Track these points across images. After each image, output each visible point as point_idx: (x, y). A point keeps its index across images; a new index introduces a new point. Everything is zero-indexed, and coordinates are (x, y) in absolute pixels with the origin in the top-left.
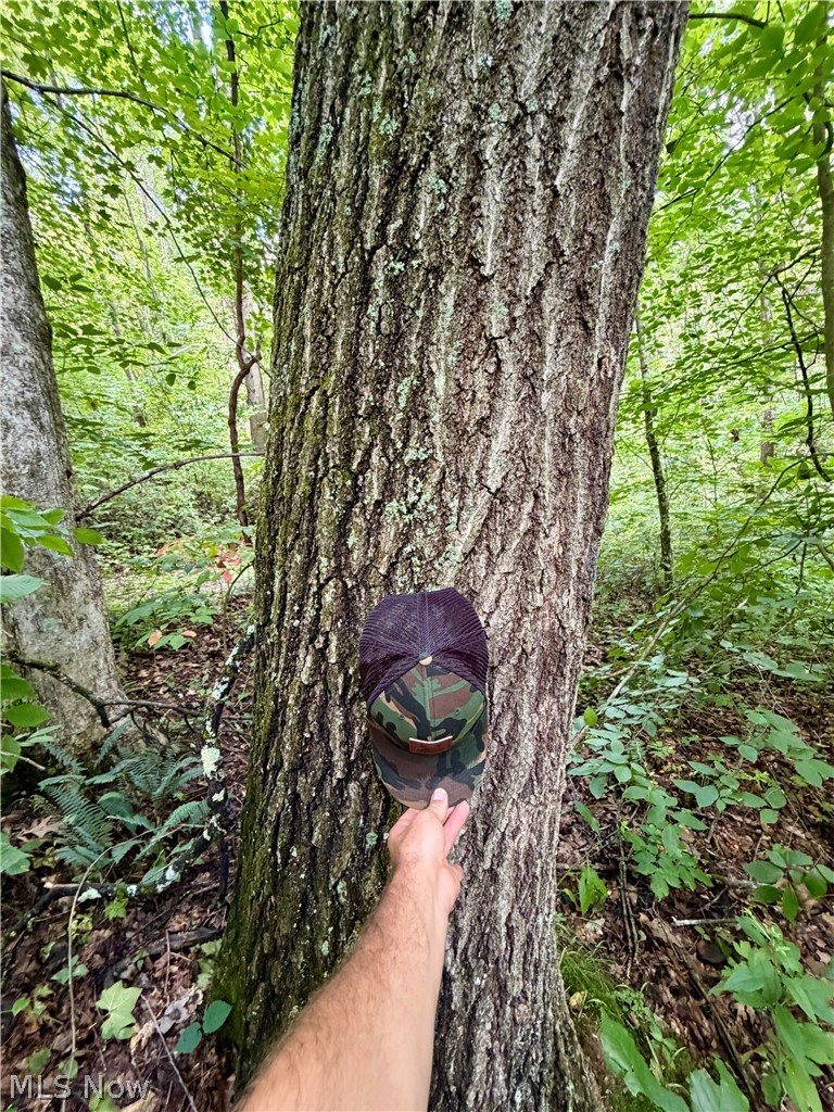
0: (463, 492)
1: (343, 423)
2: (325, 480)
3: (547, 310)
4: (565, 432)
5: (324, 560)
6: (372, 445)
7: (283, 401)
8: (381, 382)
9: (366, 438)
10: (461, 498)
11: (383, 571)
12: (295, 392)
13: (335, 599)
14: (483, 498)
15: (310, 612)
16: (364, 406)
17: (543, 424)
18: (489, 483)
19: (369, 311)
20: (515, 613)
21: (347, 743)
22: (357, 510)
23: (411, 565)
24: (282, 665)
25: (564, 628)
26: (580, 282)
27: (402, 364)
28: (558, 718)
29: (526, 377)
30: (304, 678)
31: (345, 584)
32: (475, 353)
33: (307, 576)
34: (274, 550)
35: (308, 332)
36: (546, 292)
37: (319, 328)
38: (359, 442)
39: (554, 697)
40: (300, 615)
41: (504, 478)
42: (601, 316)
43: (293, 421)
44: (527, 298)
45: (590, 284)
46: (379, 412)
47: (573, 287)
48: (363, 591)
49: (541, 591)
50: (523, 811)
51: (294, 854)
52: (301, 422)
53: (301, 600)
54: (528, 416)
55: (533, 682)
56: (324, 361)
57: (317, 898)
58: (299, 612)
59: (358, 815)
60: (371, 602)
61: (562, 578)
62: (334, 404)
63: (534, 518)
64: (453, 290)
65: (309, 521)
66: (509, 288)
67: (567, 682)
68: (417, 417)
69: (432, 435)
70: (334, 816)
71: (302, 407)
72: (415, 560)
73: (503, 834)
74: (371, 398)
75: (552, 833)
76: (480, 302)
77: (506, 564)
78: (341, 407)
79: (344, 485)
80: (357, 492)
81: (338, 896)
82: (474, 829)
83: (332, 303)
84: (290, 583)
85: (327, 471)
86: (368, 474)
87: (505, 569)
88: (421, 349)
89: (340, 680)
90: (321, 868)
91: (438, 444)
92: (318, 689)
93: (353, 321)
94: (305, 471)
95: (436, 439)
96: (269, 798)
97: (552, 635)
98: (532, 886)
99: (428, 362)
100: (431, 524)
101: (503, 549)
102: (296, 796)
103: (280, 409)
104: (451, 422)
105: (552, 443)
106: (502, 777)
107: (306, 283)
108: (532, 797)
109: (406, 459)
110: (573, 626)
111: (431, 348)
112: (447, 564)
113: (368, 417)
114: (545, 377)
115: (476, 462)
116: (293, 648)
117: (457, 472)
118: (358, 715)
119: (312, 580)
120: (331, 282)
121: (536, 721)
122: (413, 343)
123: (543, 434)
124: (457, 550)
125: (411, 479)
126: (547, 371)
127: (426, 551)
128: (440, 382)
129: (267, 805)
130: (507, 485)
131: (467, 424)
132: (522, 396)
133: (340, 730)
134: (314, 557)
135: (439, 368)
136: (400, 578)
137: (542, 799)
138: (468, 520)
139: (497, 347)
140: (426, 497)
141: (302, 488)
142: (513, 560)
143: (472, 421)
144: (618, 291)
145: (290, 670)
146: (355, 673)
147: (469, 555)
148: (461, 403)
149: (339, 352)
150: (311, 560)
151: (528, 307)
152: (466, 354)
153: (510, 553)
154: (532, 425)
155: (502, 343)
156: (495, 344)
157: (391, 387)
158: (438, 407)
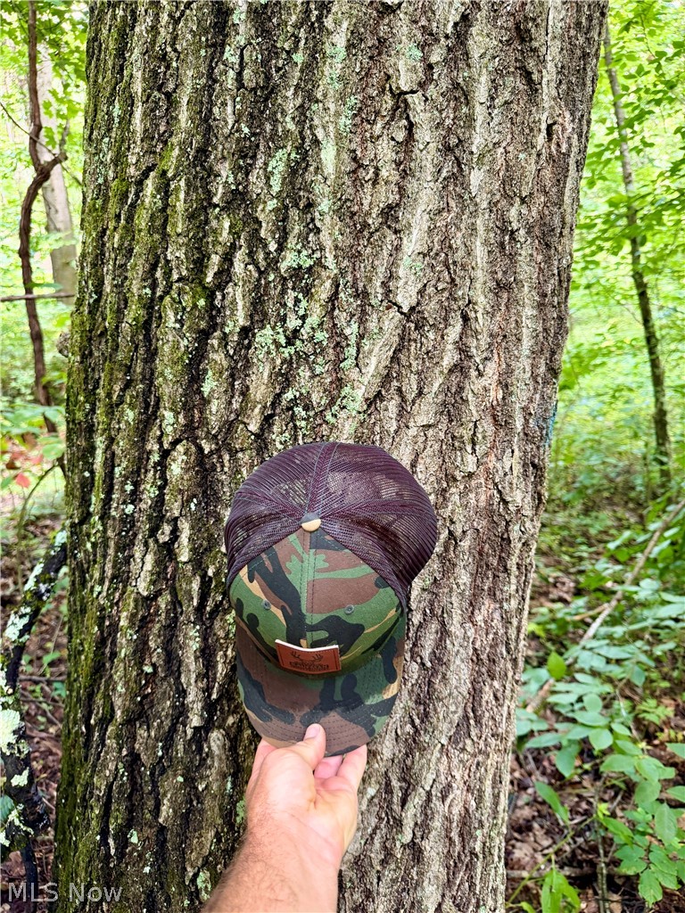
0: (364, 312)
1: (191, 217)
2: (167, 299)
3: (475, 53)
4: (504, 228)
5: (169, 415)
6: (233, 247)
7: (103, 191)
8: (245, 156)
9: (225, 236)
10: (362, 322)
11: (254, 427)
12: (121, 176)
13: (187, 470)
14: (391, 320)
15: (149, 492)
16: (221, 190)
17: (474, 214)
18: (399, 299)
19: (226, 55)
20: (439, 482)
21: (206, 675)
22: (215, 342)
23: (293, 418)
24: (109, 572)
25: (506, 503)
26: (520, 17)
27: (274, 130)
28: (501, 632)
29: (448, 149)
30: (143, 587)
31: (200, 449)
32: (377, 113)
33: (144, 440)
34: (93, 410)
35: (138, 87)
36: (474, 30)
37: (155, 81)
38: (216, 243)
39: (495, 601)
40: (135, 497)
41: (421, 292)
42: (550, 65)
43: (118, 217)
44: (447, 37)
45: (534, 20)
46: (243, 200)
47: (510, 24)
48: (227, 457)
49: (474, 450)
50: (455, 761)
51: (134, 840)
52: (130, 219)
53: (136, 476)
54: (452, 204)
55: (464, 578)
56: (162, 129)
57: (168, 900)
58: (134, 492)
59: (224, 776)
60: (239, 472)
61: (502, 433)
62: (177, 189)
63: (463, 349)
64: (345, 25)
65: (145, 361)
66: (423, 22)
67: (513, 580)
68: (297, 205)
69: (318, 231)
70: (190, 781)
71: (131, 196)
72: (299, 410)
73: (429, 794)
74: (231, 180)
75: (496, 797)
76: (382, 41)
77: (424, 413)
78: (187, 194)
79: (195, 306)
80: (214, 316)
81: (198, 891)
82: (388, 789)
83: (173, 45)
84: (118, 452)
85: (169, 287)
86: (229, 289)
87: (423, 420)
88: (302, 109)
89: (196, 585)
90: (174, 856)
91: (328, 244)
92: (163, 602)
93: (203, 69)
94: (136, 288)
95: (324, 236)
96: (94, 766)
97: (489, 513)
98: (470, 867)
99: (311, 127)
100: (320, 360)
101: (420, 393)
102: (134, 759)
103: (99, 202)
104: (346, 211)
105: (486, 242)
106: (426, 714)
107: (135, 20)
108: (468, 742)
109: (283, 266)
110: (518, 500)
111: (314, 107)
112: (343, 414)
113: (228, 207)
114: (474, 149)
115: (381, 270)
116: (125, 545)
117: (354, 285)
118: (221, 634)
119: (153, 446)
120: (170, 16)
121: (471, 633)
122: (290, 101)
123: (473, 228)
124: (357, 395)
125: (291, 294)
126: (478, 141)
127: (315, 398)
128: (328, 155)
129: (92, 777)
130: (424, 302)
131: (368, 214)
132: (444, 174)
133: (196, 658)
134: (154, 413)
135: (327, 135)
136: (279, 438)
137: (482, 745)
138: (371, 352)
139: (407, 105)
140: (313, 320)
141: (134, 312)
142: (433, 409)
143: (375, 211)
144: (572, 32)
145: (121, 577)
146: (217, 573)
147: (374, 401)
148: (358, 183)
149: (184, 116)
150: (149, 417)
151: (449, 49)
152: (364, 115)
153: (430, 398)
154: (459, 217)
155: (415, 100)
156: (405, 101)
157: (260, 163)
158: (327, 190)
